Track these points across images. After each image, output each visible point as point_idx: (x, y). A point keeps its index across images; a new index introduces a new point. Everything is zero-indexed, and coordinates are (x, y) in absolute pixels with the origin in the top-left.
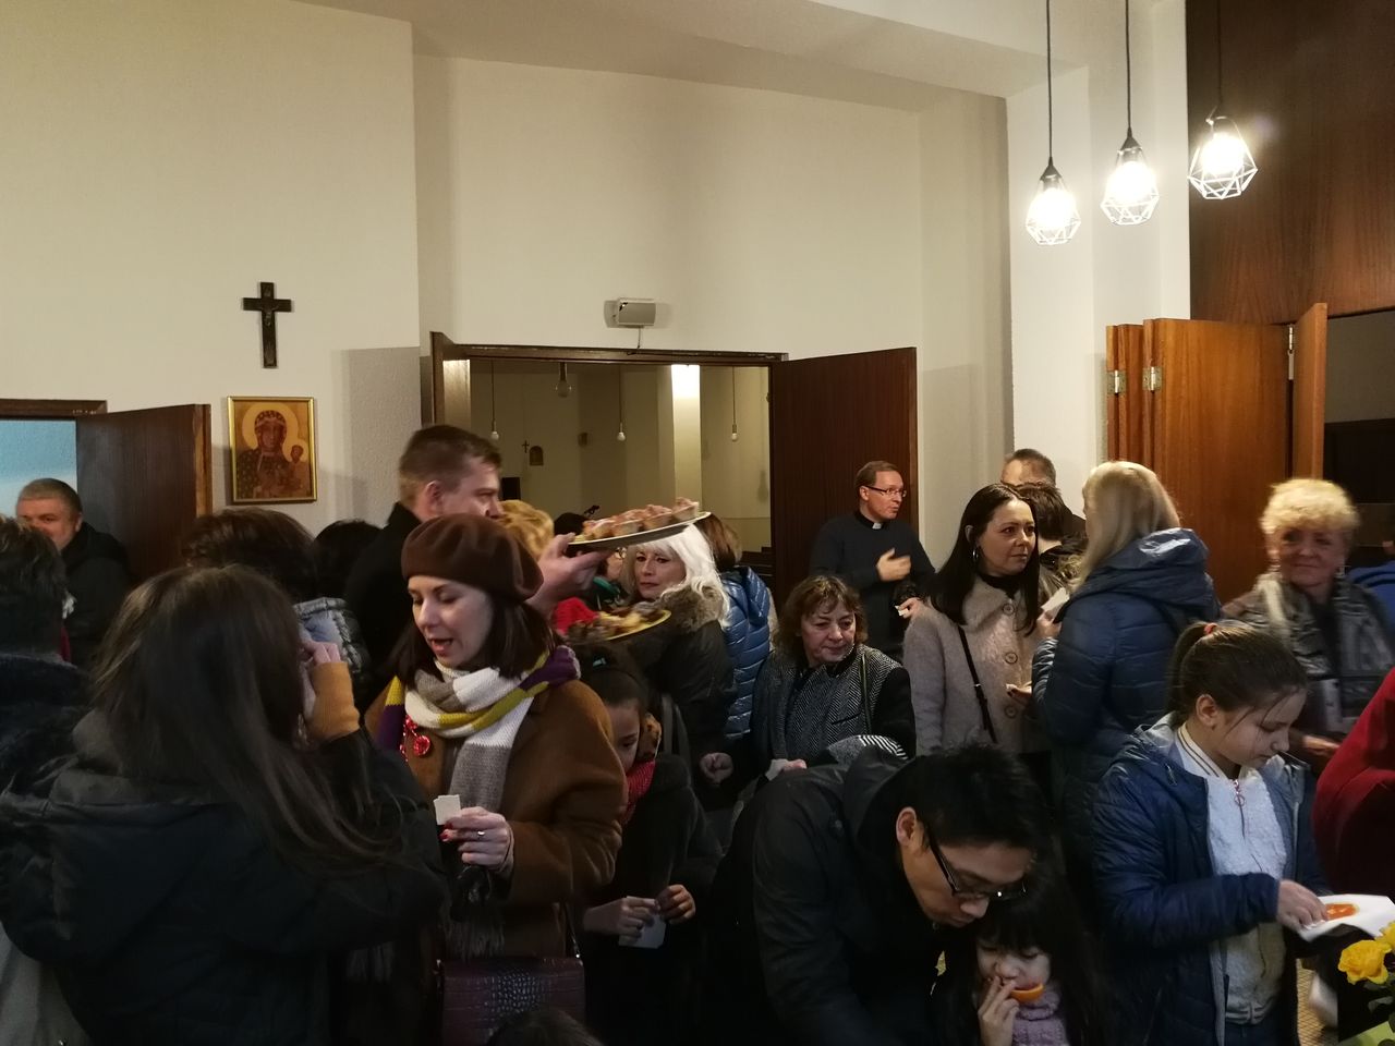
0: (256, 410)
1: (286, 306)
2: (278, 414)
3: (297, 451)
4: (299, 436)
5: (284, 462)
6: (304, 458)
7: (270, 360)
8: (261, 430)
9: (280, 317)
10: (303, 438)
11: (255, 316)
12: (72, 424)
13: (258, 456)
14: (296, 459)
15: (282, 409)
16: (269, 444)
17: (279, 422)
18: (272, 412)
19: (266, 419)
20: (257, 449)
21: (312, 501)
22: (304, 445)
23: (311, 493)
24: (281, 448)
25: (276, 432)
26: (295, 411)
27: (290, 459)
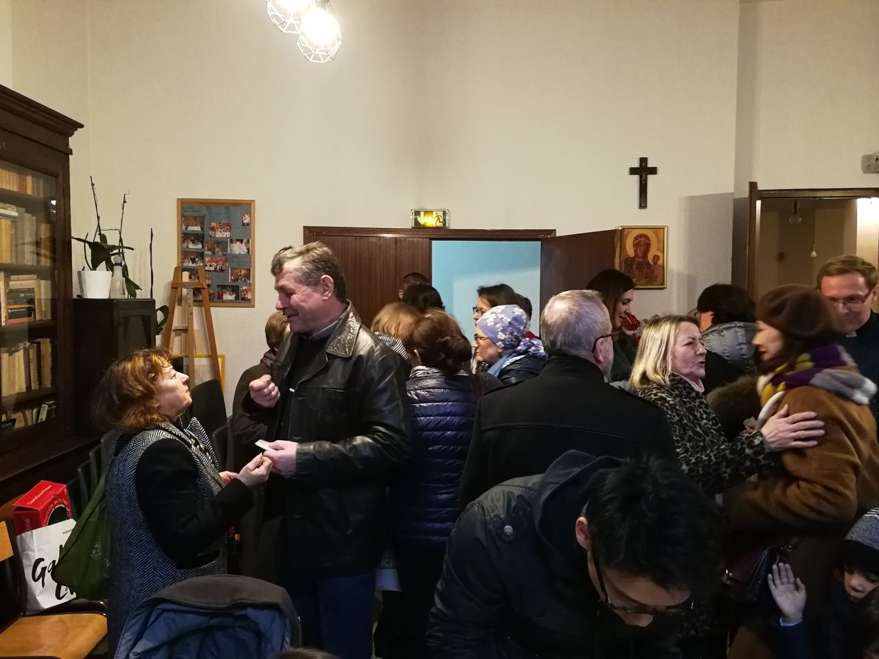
0: (634, 234)
1: (654, 171)
2: (647, 236)
3: (656, 258)
4: (658, 249)
5: (648, 264)
6: (660, 262)
7: (643, 203)
8: (636, 245)
9: (650, 177)
10: (660, 251)
11: (636, 178)
12: (539, 243)
13: (634, 262)
14: (655, 263)
15: (649, 233)
16: (640, 254)
17: (647, 241)
18: (643, 235)
19: (640, 239)
20: (634, 257)
21: (662, 289)
22: (660, 255)
23: (663, 284)
24: (647, 257)
25: (645, 247)
26: (656, 235)
27: (652, 263)
